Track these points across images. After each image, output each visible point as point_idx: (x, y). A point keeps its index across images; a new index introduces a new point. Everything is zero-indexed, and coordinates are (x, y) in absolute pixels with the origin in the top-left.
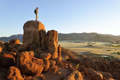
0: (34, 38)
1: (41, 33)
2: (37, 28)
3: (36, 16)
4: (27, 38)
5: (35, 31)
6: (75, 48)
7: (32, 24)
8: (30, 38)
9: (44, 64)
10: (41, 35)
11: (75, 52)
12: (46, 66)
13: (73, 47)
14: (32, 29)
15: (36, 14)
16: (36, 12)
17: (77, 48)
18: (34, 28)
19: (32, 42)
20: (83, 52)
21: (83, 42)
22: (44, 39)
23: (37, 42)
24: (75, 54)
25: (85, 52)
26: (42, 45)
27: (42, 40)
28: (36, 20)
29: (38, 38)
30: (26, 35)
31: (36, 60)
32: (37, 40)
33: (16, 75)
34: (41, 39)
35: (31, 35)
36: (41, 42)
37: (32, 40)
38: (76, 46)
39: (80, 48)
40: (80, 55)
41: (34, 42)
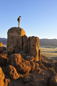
0: (17, 42)
1: (23, 38)
2: (20, 34)
3: (19, 24)
4: (11, 42)
5: (18, 36)
6: (46, 53)
7: (15, 30)
8: (14, 42)
9: (31, 65)
10: (23, 40)
11: (46, 57)
12: (33, 67)
13: (44, 52)
14: (15, 34)
15: (19, 22)
16: (18, 20)
17: (47, 53)
18: (17, 34)
19: (15, 45)
20: (53, 57)
21: (53, 47)
22: (26, 43)
23: (20, 46)
24: (46, 58)
25: (55, 57)
26: (24, 49)
27: (24, 45)
28: (19, 27)
29: (21, 43)
30: (10, 40)
31: (25, 61)
32: (20, 44)
33: (15, 72)
34: (23, 43)
35: (15, 39)
36: (23, 46)
37: (15, 44)
38: (46, 51)
39: (51, 53)
40: (50, 60)
41: (17, 46)
